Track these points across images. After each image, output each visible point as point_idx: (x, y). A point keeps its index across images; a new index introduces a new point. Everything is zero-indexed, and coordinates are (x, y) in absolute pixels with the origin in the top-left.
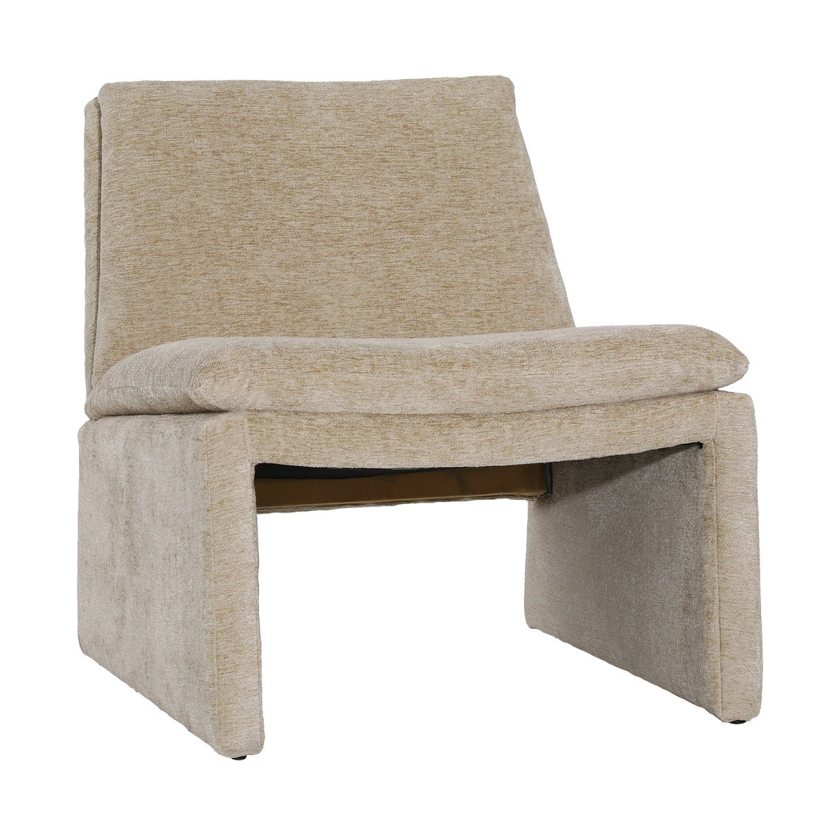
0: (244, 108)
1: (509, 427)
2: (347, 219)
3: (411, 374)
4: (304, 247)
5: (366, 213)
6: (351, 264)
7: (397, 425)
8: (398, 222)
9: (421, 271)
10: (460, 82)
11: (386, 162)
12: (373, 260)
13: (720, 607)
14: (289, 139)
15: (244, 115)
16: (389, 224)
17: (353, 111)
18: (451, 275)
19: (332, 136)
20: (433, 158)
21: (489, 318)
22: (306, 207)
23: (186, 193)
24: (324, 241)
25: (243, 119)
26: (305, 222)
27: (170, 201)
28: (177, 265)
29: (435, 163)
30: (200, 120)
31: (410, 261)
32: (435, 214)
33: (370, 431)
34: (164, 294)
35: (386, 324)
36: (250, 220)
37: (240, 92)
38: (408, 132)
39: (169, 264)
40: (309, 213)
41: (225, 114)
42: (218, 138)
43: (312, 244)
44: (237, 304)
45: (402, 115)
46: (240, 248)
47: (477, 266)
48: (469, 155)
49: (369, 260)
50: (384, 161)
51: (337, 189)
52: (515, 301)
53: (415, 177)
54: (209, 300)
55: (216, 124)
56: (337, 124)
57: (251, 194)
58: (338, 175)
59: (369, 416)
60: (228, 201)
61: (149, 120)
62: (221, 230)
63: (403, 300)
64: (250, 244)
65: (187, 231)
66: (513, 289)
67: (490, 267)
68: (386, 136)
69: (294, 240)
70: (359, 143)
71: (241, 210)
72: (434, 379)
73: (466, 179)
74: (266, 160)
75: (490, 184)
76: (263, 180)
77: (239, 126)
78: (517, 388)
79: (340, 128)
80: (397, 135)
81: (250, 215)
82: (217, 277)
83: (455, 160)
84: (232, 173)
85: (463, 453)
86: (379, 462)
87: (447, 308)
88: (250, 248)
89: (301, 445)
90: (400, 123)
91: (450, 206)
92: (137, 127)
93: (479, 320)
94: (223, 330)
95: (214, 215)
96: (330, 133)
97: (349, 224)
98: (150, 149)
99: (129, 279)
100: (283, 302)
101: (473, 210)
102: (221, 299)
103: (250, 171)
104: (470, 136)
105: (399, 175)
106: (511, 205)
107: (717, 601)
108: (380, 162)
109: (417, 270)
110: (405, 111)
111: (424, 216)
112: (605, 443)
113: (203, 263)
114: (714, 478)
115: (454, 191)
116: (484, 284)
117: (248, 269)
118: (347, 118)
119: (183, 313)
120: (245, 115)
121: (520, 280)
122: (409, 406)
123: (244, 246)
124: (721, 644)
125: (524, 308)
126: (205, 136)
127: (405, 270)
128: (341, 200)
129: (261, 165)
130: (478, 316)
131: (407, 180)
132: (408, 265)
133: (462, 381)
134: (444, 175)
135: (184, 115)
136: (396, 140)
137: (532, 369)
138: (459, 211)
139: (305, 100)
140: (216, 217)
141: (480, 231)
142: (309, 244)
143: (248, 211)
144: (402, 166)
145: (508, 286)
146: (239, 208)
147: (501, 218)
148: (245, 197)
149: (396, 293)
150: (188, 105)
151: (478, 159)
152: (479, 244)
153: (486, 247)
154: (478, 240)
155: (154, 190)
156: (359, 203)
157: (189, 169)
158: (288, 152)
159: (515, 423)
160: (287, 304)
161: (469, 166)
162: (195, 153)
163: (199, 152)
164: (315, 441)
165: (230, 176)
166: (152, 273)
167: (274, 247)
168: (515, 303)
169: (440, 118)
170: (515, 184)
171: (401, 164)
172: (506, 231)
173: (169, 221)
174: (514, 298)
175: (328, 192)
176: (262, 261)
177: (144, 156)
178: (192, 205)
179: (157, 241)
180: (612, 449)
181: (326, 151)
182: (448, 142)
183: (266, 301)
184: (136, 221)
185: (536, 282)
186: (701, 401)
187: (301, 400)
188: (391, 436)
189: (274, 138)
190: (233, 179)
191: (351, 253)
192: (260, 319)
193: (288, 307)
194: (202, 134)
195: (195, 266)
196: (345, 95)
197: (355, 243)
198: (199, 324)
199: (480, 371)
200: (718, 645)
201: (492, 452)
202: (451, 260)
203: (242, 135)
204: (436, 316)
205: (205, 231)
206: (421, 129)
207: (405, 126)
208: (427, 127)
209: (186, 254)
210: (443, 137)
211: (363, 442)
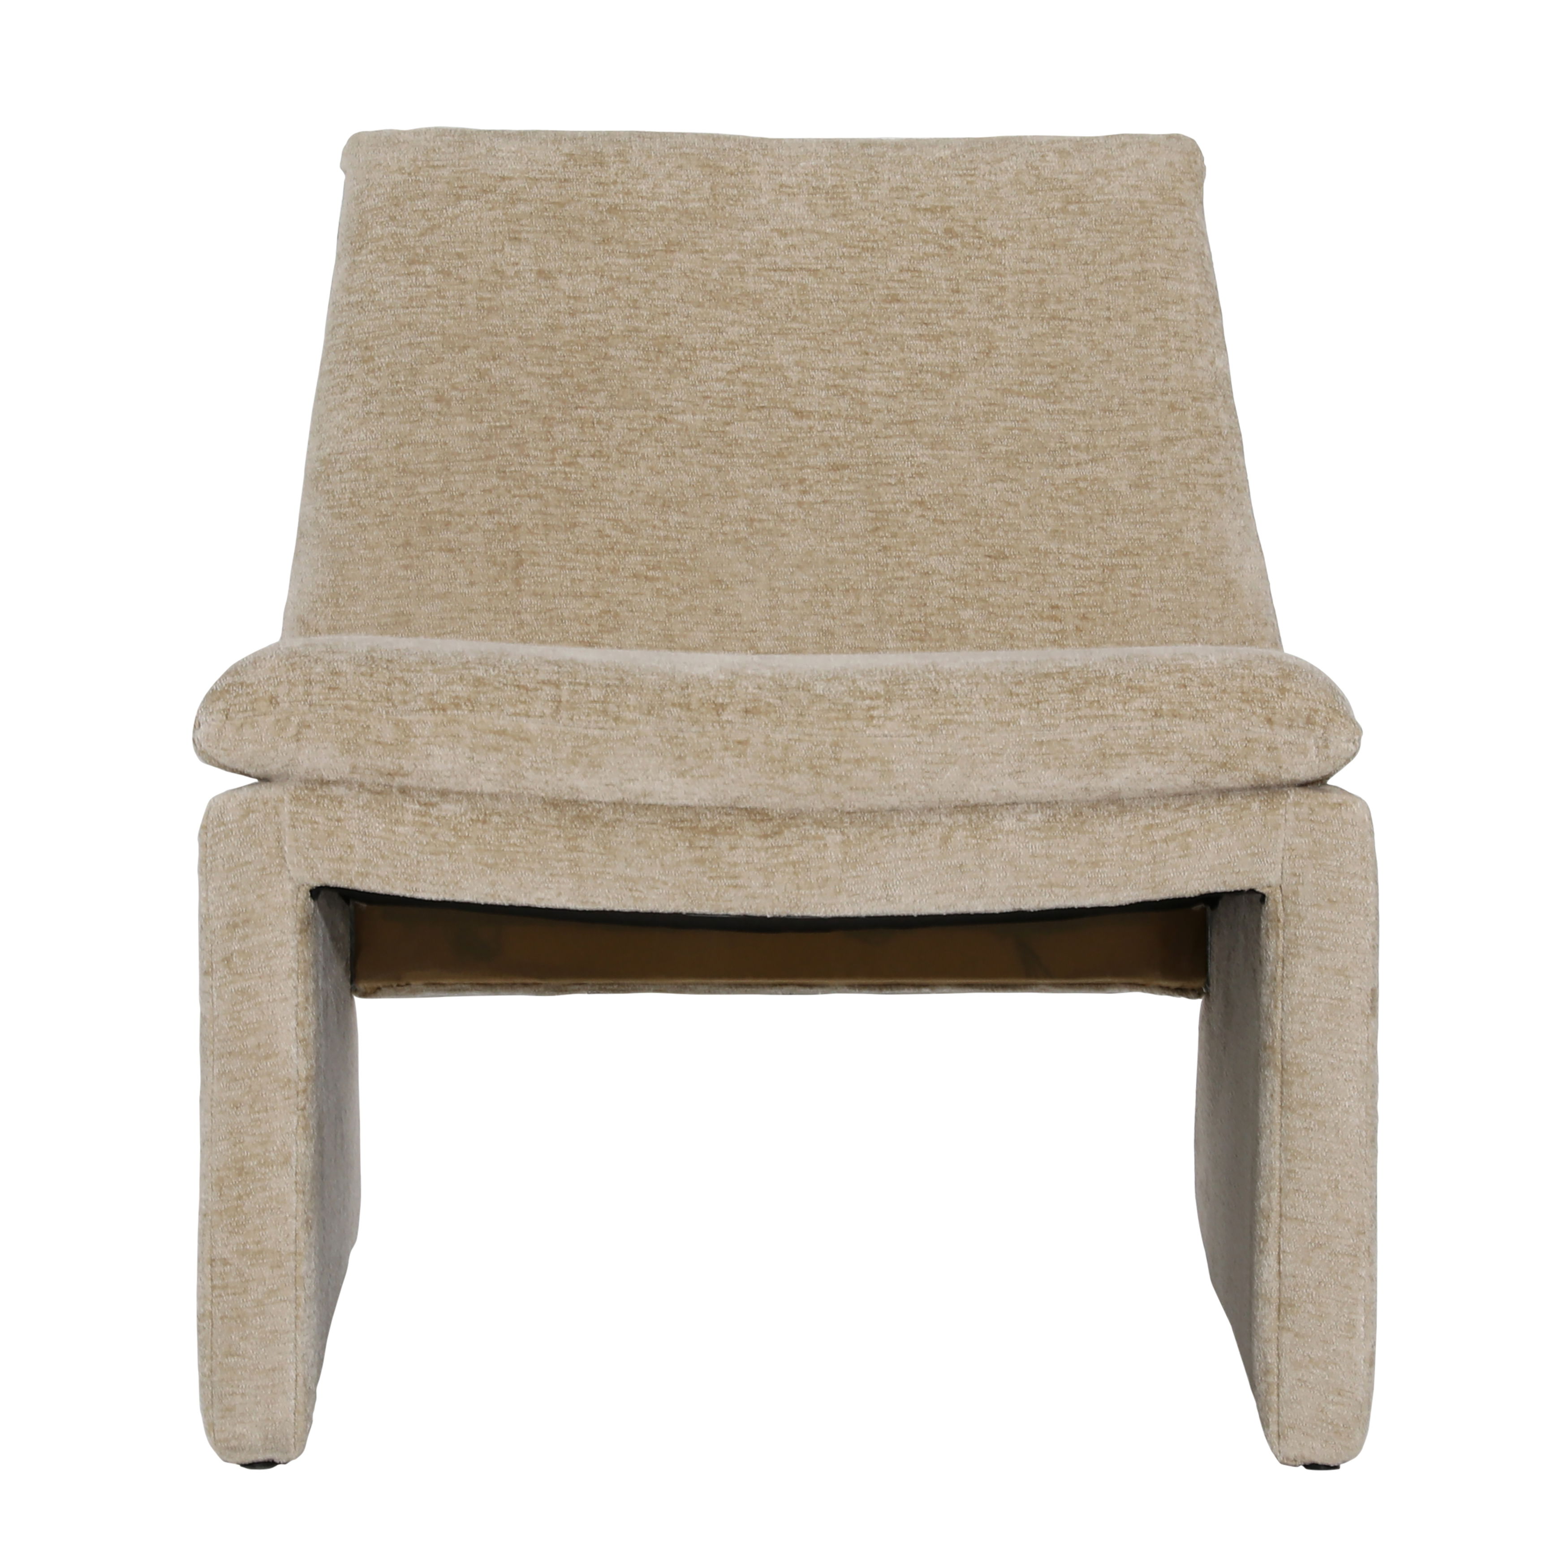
0: (620, 187)
1: (839, 838)
2: (799, 414)
3: (634, 722)
4: (705, 465)
5: (843, 404)
6: (800, 504)
7: (606, 825)
8: (906, 423)
9: (943, 523)
10: (1083, 144)
11: (898, 301)
12: (845, 497)
13: (1280, 1229)
14: (702, 251)
15: (617, 201)
16: (887, 425)
17: (844, 199)
18: (1006, 532)
19: (794, 247)
20: (997, 296)
21: (1078, 622)
22: (718, 386)
23: (472, 352)
24: (747, 455)
25: (613, 209)
26: (713, 416)
27: (439, 366)
28: (437, 493)
29: (1000, 307)
30: (522, 208)
31: (922, 503)
32: (986, 409)
33: (545, 832)
34: (405, 548)
35: (862, 626)
36: (598, 409)
37: (620, 154)
38: (952, 242)
39: (422, 490)
40: (724, 399)
41: (576, 198)
42: (554, 243)
43: (722, 462)
44: (553, 575)
45: (945, 209)
46: (570, 464)
47: (1060, 516)
48: (1073, 293)
49: (838, 498)
50: (895, 299)
51: (788, 353)
52: (1136, 591)
53: (955, 334)
54: (495, 564)
55: (554, 217)
56: (808, 224)
57: (607, 357)
58: (795, 325)
59: (555, 803)
60: (558, 371)
61: (419, 204)
62: (535, 426)
63: (902, 579)
64: (593, 456)
65: (464, 425)
66: (1135, 566)
67: (1090, 520)
68: (905, 249)
69: (686, 451)
70: (846, 263)
71: (581, 388)
72: (681, 735)
73: (1059, 341)
74: (647, 291)
75: (1109, 354)
76: (636, 330)
77: (602, 222)
78: (858, 761)
79: (812, 231)
80: (930, 249)
81: (600, 399)
82: (515, 519)
83: (1043, 301)
84: (572, 314)
85: (735, 887)
86: (560, 894)
87: (992, 599)
88: (590, 464)
89: (398, 854)
90: (938, 226)
91: (1019, 394)
92: (393, 218)
93: (1057, 626)
94: (521, 625)
95: (525, 396)
96: (790, 240)
97: (805, 423)
98: (412, 262)
99: (341, 517)
100: (650, 574)
101: (1068, 405)
102: (520, 563)
103: (611, 312)
104: (1081, 253)
105: (922, 330)
106: (1150, 395)
107: (1274, 1216)
108: (885, 301)
109: (935, 520)
110: (952, 201)
111: (962, 412)
112: (1040, 881)
113: (490, 491)
114: (1280, 964)
115: (1032, 365)
116: (1073, 555)
117: (583, 507)
118: (829, 212)
119: (438, 588)
120: (619, 200)
121: (1150, 548)
122: (637, 787)
123: (579, 460)
124: (1279, 1306)
125: (1154, 605)
126: (527, 240)
127: (911, 520)
128: (794, 375)
129: (636, 301)
130: (1054, 618)
131: (938, 338)
132: (918, 511)
133: (740, 743)
134: (1015, 333)
135: (491, 197)
136: (927, 256)
137: (889, 724)
138: (1036, 404)
139: (752, 172)
140: (527, 402)
141: (1076, 447)
142: (716, 460)
143: (595, 392)
144: (930, 311)
145: (1125, 561)
146: (579, 385)
147: (1126, 422)
148: (593, 363)
149: (887, 565)
150: (503, 178)
151: (1089, 301)
152: (1072, 472)
153: (1085, 480)
154: (1069, 465)
155: (410, 344)
156: (830, 383)
157: (486, 304)
158: (696, 275)
159: (852, 832)
160: (658, 579)
161: (1070, 315)
162: (501, 273)
163: (510, 271)
164: (427, 849)
165: (568, 321)
166: (385, 507)
167: (642, 464)
168: (1134, 595)
169: (1024, 216)
170: (1165, 354)
171: (930, 306)
172: (1132, 448)
173: (430, 405)
174: (1133, 585)
175: (768, 358)
176: (614, 490)
177: (399, 275)
178: (482, 375)
179: (401, 445)
180: (1056, 895)
181: (777, 277)
182: (1033, 266)
183: (614, 571)
184: (365, 403)
185: (1186, 554)
186: (1255, 806)
187: (407, 765)
188: (586, 844)
189: (669, 247)
190: (573, 327)
191: (802, 481)
192: (599, 606)
193: (659, 585)
194: (524, 235)
195: (473, 496)
196: (838, 166)
197: (812, 462)
198: (471, 611)
199: (779, 723)
200: (1274, 1307)
201: (799, 888)
202: (1010, 504)
203: (606, 241)
204: (966, 614)
205: (502, 427)
206: (980, 238)
207: (949, 231)
208: (994, 234)
209: (458, 473)
210: (1023, 254)
211: (526, 853)
